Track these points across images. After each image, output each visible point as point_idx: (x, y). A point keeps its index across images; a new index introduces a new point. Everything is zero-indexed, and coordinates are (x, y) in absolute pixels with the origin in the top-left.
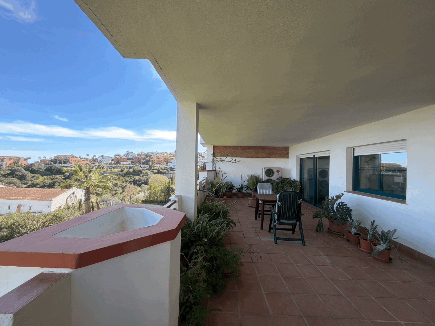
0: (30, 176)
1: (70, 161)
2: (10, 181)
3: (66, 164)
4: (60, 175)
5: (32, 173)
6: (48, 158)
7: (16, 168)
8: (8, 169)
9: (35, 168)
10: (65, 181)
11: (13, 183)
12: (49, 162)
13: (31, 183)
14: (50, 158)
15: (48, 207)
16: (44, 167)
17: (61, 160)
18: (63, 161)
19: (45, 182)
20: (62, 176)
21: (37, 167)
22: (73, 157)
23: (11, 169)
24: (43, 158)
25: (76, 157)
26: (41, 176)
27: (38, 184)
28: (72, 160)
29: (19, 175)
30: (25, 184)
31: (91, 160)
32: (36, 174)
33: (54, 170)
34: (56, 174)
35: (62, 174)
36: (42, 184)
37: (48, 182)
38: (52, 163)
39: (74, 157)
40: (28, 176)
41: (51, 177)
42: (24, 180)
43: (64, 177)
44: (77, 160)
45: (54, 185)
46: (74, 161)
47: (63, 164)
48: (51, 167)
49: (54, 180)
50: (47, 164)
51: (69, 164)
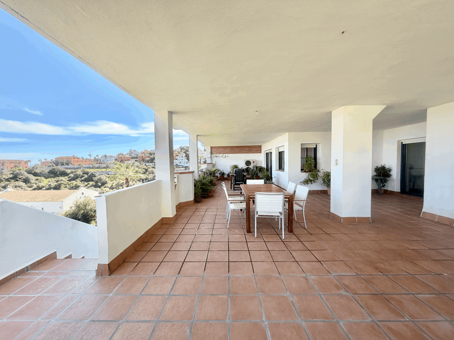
0: (34, 179)
1: (72, 162)
2: (16, 184)
3: (69, 165)
4: (64, 176)
5: (35, 176)
6: (49, 160)
7: (18, 171)
8: (10, 173)
9: (38, 171)
10: (71, 183)
11: (19, 187)
12: (51, 164)
13: (36, 186)
14: (51, 160)
15: (60, 207)
16: (46, 170)
17: (62, 161)
18: (65, 162)
19: (50, 185)
20: (66, 177)
21: (39, 170)
22: (74, 158)
23: (13, 172)
24: (43, 161)
25: (77, 158)
26: (45, 179)
27: (43, 187)
28: (73, 161)
29: (22, 178)
30: (30, 187)
31: (93, 160)
32: (40, 176)
33: (57, 172)
34: (60, 176)
35: (66, 176)
36: (47, 187)
37: (53, 184)
38: (54, 165)
39: (76, 158)
40: (32, 179)
41: (55, 179)
42: (29, 183)
43: (69, 179)
44: (79, 161)
45: (60, 187)
46: (76, 162)
47: (66, 165)
48: (54, 169)
49: (59, 182)
50: (49, 166)
51: (71, 165)
